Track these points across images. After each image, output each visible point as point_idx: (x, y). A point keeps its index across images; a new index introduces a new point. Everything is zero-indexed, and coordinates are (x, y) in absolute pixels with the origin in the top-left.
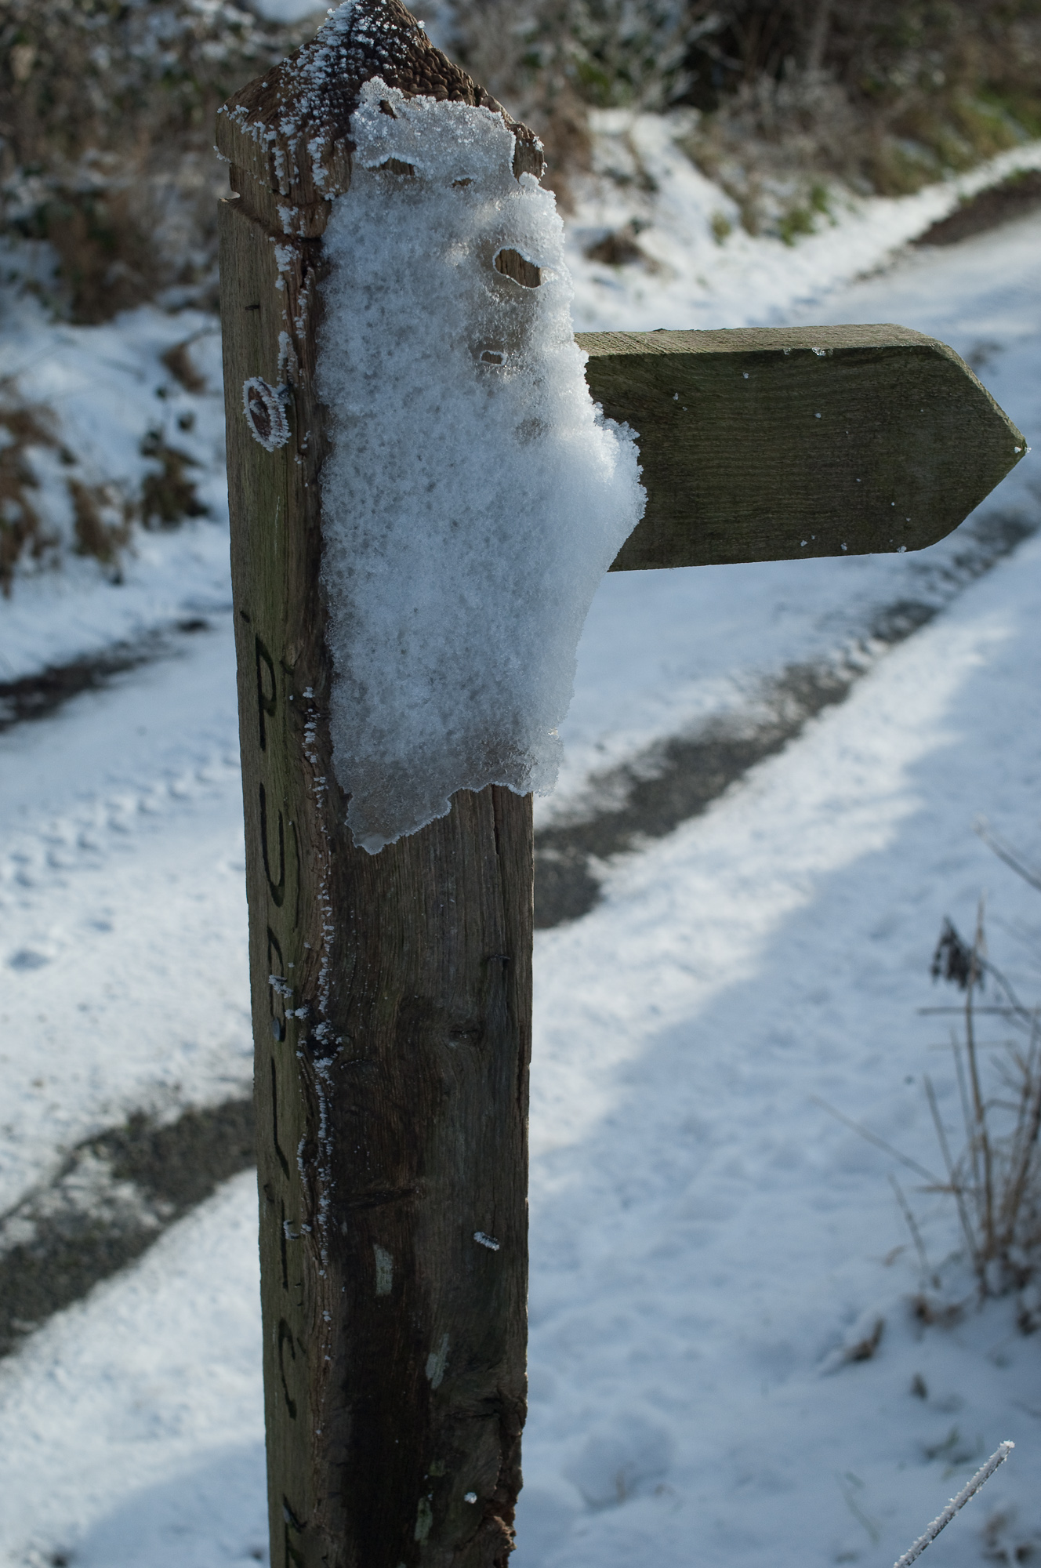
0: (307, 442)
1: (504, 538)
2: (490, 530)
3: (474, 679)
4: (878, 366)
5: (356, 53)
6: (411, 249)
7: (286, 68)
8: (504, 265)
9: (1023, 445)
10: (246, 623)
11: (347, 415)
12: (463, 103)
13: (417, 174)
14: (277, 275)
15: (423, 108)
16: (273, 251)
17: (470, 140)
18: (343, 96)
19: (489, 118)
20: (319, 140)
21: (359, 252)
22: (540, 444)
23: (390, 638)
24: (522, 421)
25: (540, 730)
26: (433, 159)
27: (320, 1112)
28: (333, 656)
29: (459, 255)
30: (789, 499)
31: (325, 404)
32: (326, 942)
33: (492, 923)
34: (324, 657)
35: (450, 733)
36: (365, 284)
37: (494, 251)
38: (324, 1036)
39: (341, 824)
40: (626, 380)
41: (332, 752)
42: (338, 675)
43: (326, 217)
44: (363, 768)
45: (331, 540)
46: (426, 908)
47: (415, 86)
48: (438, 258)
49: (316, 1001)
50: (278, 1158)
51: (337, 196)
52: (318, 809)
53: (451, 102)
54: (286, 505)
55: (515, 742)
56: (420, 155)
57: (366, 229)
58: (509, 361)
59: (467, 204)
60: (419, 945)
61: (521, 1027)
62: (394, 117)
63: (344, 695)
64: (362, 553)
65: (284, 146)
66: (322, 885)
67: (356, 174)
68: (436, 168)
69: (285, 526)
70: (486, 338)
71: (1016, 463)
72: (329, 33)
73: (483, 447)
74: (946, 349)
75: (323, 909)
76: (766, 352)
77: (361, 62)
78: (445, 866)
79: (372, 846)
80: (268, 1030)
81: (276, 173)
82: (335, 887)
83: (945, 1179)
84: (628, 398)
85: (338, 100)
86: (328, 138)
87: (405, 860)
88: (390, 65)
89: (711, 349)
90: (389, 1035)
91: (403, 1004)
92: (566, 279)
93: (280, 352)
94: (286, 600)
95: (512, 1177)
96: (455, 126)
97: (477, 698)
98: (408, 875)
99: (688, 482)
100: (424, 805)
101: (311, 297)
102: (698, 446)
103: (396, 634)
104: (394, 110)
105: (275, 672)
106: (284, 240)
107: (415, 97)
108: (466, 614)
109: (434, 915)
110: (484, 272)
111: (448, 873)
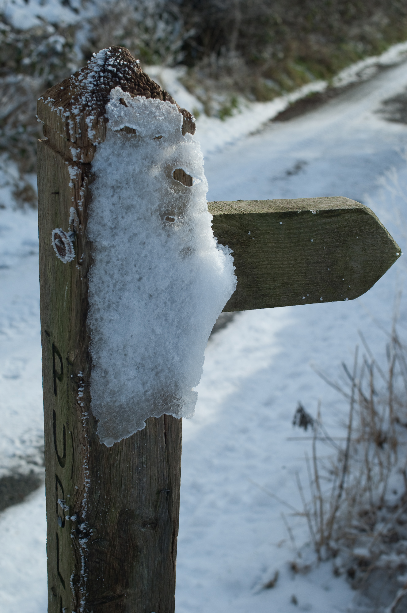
0: (82, 259)
1: (173, 302)
2: (167, 298)
3: (158, 366)
4: (339, 218)
5: (108, 75)
6: (134, 169)
7: (73, 81)
8: (177, 176)
9: (400, 252)
10: (47, 336)
11: (101, 246)
12: (158, 99)
13: (137, 134)
14: (69, 180)
15: (140, 102)
16: (67, 168)
17: (162, 117)
18: (102, 96)
19: (170, 107)
20: (92, 117)
21: (109, 170)
22: (191, 259)
23: (119, 349)
24: (182, 248)
25: (187, 389)
26: (145, 126)
27: (82, 563)
28: (92, 357)
29: (156, 171)
30: (298, 278)
31: (91, 241)
32: (86, 487)
33: (162, 475)
34: (88, 357)
35: (146, 391)
36: (112, 185)
37: (172, 169)
38: (84, 529)
39: (94, 433)
40: (227, 226)
41: (91, 401)
42: (94, 366)
43: (94, 153)
44: (105, 408)
45: (93, 304)
46: (132, 470)
47: (136, 91)
48: (146, 173)
49: (80, 513)
50: (59, 578)
51: (99, 143)
52: (84, 427)
53: (153, 99)
54: (71, 287)
55: (176, 395)
56: (139, 125)
57: (113, 159)
58: (178, 220)
59: (160, 147)
60: (129, 486)
61: (174, 521)
62: (126, 106)
63: (97, 375)
64: (107, 310)
65: (74, 119)
66: (84, 461)
67: (108, 134)
68: (147, 131)
69: (70, 296)
70: (168, 210)
71: (397, 260)
72: (94, 65)
73: (165, 260)
74: (368, 210)
75: (85, 472)
76: (290, 212)
77: (110, 79)
78: (142, 450)
79: (108, 443)
81: (70, 132)
82: (91, 462)
83: (301, 509)
85: (100, 98)
86: (95, 116)
87: (123, 449)
88: (124, 81)
89: (265, 211)
90: (114, 527)
91: (121, 513)
92: (205, 182)
93: (70, 216)
94: (70, 330)
95: (168, 587)
96: (155, 111)
97: (159, 375)
98: (125, 455)
99: (254, 271)
100: (133, 425)
101: (86, 191)
102: (259, 255)
103: (122, 347)
104: (126, 103)
105: (63, 362)
106: (73, 164)
107: (136, 97)
108: (155, 337)
109: (136, 473)
110: (168, 179)
111: (143, 453)
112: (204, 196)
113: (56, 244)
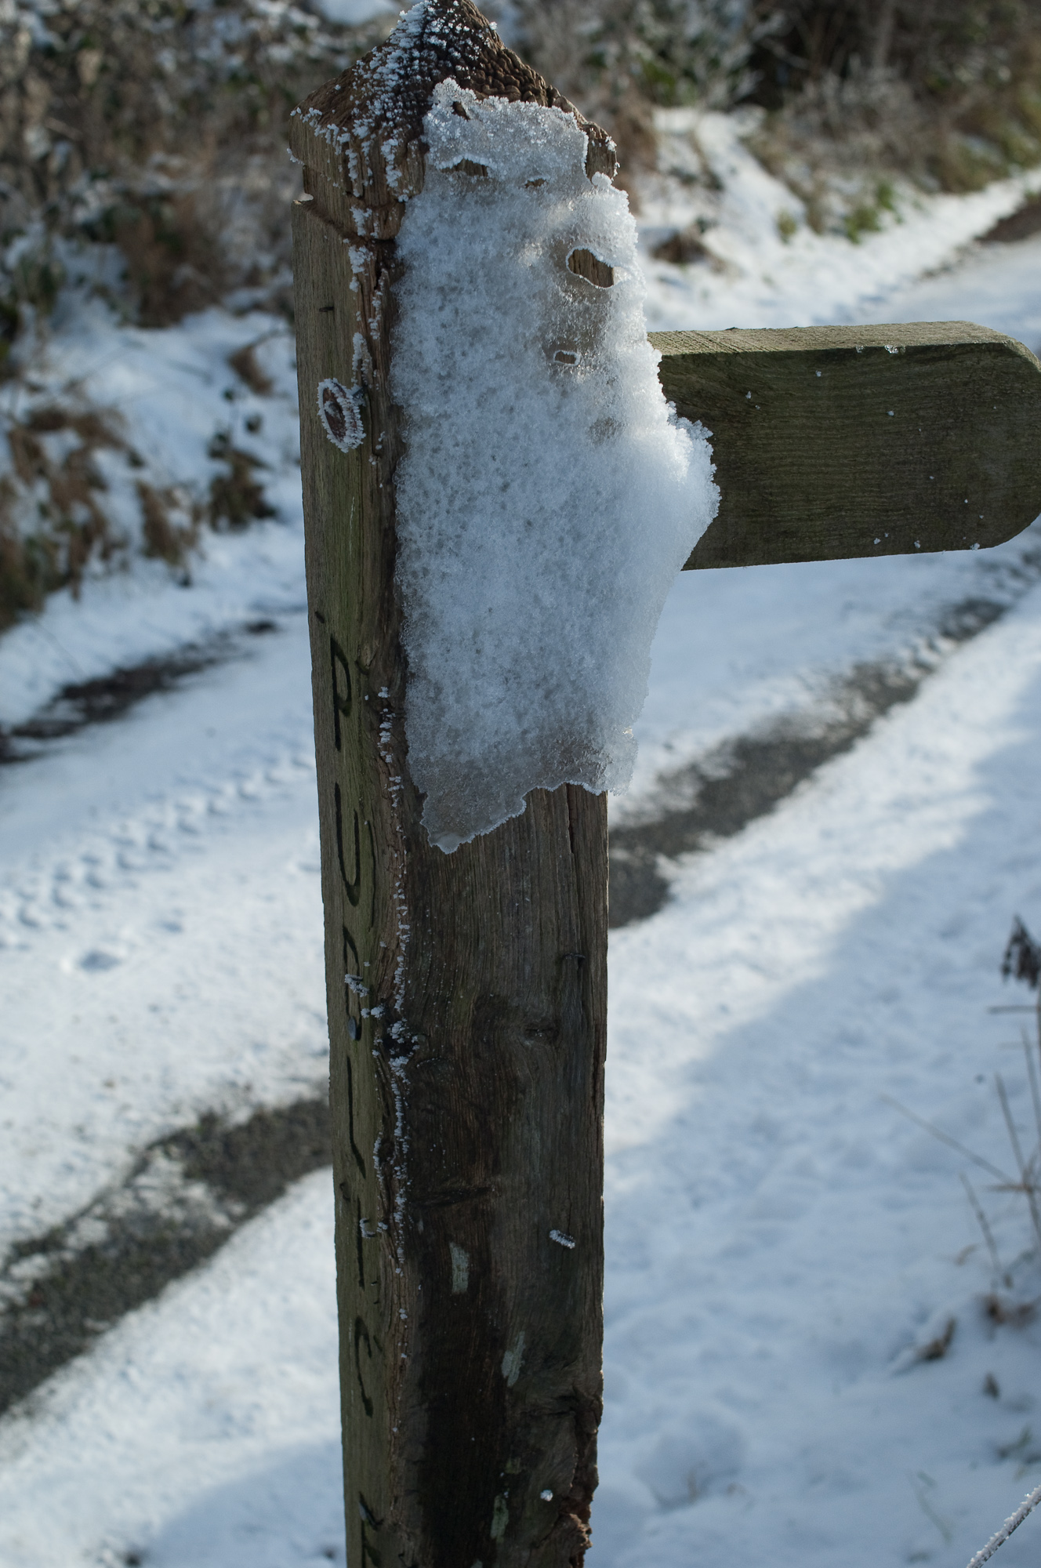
0: (381, 443)
1: (578, 537)
2: (564, 529)
3: (549, 678)
4: (952, 364)
5: (429, 55)
6: (485, 250)
7: (359, 71)
8: (577, 265)
10: (320, 624)
11: (421, 416)
12: (535, 103)
13: (490, 175)
14: (351, 277)
15: (496, 109)
16: (347, 253)
17: (543, 140)
18: (417, 98)
19: (561, 119)
20: (393, 142)
21: (433, 253)
22: (613, 444)
23: (465, 637)
24: (595, 421)
25: (614, 729)
26: (506, 160)
27: (397, 1111)
28: (408, 656)
29: (532, 255)
30: (862, 497)
31: (399, 405)
32: (402, 941)
33: (567, 922)
34: (399, 656)
35: (525, 732)
36: (439, 285)
37: (567, 251)
38: (400, 1035)
39: (416, 823)
40: (698, 379)
41: (408, 752)
42: (413, 675)
43: (400, 219)
44: (438, 767)
45: (406, 540)
46: (501, 908)
47: (488, 87)
48: (511, 258)
49: (392, 1001)
50: (354, 1156)
51: (410, 197)
52: (393, 808)
53: (523, 103)
54: (361, 506)
55: (590, 741)
56: (493, 156)
57: (440, 230)
58: (583, 361)
59: (540, 204)
60: (494, 944)
61: (596, 1026)
62: (467, 118)
63: (419, 695)
64: (437, 553)
65: (358, 148)
66: (397, 884)
67: (429, 176)
68: (510, 169)
69: (360, 526)
70: (559, 338)
72: (401, 35)
73: (557, 447)
74: (1019, 346)
75: (398, 909)
76: (839, 350)
77: (433, 64)
78: (520, 864)
79: (447, 845)
80: (343, 1030)
81: (350, 175)
82: (410, 886)
83: (1017, 1177)
84: (701, 397)
85: (411, 102)
86: (401, 140)
87: (481, 859)
88: (463, 66)
89: (783, 347)
90: (464, 1034)
91: (479, 1003)
92: (639, 279)
93: (354, 353)
94: (361, 600)
95: (587, 1175)
96: (528, 127)
97: (552, 697)
98: (484, 874)
99: (761, 480)
100: (499, 805)
101: (385, 299)
102: (771, 444)
103: (471, 634)
104: (467, 111)
105: (350, 673)
106: (358, 241)
107: (488, 98)
108: (540, 613)
109: (509, 913)
110: (558, 272)
111: (523, 872)
112: (638, 308)
113: (327, 413)
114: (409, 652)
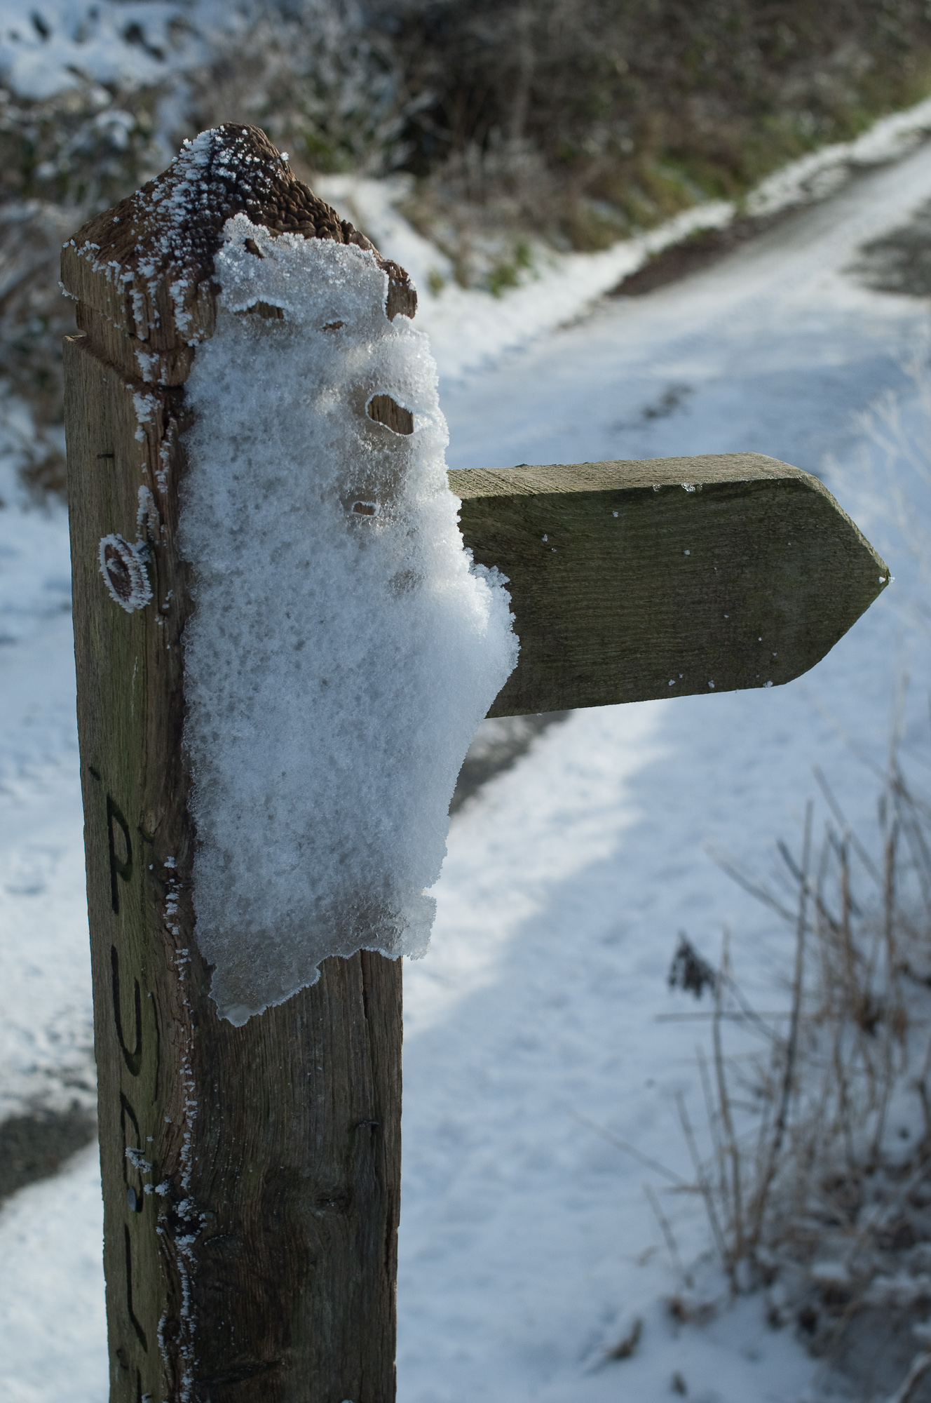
0: (168, 602)
1: (375, 695)
2: (361, 688)
3: (344, 842)
4: (747, 500)
5: (218, 188)
6: (280, 397)
7: (140, 203)
8: (377, 412)
9: (887, 575)
10: (95, 780)
11: (211, 573)
12: (332, 240)
13: (286, 318)
14: (136, 426)
15: (291, 246)
16: (130, 399)
17: (341, 281)
18: (206, 234)
19: (360, 256)
20: (183, 283)
21: (225, 401)
22: (413, 598)
23: (257, 804)
24: (394, 573)
25: (412, 892)
26: (303, 301)
27: (183, 1290)
28: (196, 823)
29: (330, 402)
30: (657, 638)
31: (188, 561)
32: (188, 1117)
33: (361, 1089)
34: (187, 825)
35: (319, 899)
36: (231, 435)
37: (367, 397)
38: (186, 1213)
39: (204, 996)
40: (495, 523)
41: (195, 923)
42: (201, 843)
43: (189, 364)
44: (228, 938)
45: (194, 703)
46: (292, 1077)
47: (281, 222)
48: (308, 406)
49: (177, 1177)
50: (133, 1327)
51: (201, 341)
52: (180, 981)
53: (320, 240)
54: (145, 666)
55: (387, 905)
56: (289, 298)
57: (232, 376)
58: (382, 511)
59: (338, 348)
60: (285, 1115)
61: (390, 1191)
62: (260, 256)
63: (208, 864)
64: (228, 717)
65: (143, 287)
66: (184, 1059)
67: (221, 319)
68: (307, 311)
69: (144, 688)
70: (358, 489)
71: (880, 593)
72: (187, 165)
73: (355, 602)
74: (812, 481)
75: (185, 1084)
76: (635, 488)
77: (223, 197)
79: (236, 1017)
80: (120, 1196)
81: (134, 317)
82: (198, 1061)
83: (690, 1177)
84: (496, 541)
85: (200, 239)
86: (191, 280)
87: (271, 1030)
88: (254, 200)
89: (579, 487)
90: (254, 1207)
91: (269, 1175)
92: (441, 425)
93: (139, 507)
94: (144, 764)
95: (380, 1342)
96: (325, 266)
97: (347, 861)
98: (274, 1045)
99: (556, 624)
100: (292, 974)
101: (173, 450)
102: (567, 587)
103: (263, 799)
104: (260, 249)
105: (131, 837)
106: (145, 388)
107: (282, 235)
108: (335, 775)
109: (300, 1084)
110: (357, 419)
111: (315, 1040)
112: (440, 455)
114: (197, 819)
